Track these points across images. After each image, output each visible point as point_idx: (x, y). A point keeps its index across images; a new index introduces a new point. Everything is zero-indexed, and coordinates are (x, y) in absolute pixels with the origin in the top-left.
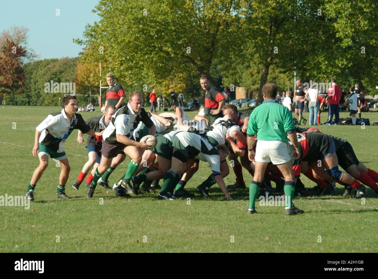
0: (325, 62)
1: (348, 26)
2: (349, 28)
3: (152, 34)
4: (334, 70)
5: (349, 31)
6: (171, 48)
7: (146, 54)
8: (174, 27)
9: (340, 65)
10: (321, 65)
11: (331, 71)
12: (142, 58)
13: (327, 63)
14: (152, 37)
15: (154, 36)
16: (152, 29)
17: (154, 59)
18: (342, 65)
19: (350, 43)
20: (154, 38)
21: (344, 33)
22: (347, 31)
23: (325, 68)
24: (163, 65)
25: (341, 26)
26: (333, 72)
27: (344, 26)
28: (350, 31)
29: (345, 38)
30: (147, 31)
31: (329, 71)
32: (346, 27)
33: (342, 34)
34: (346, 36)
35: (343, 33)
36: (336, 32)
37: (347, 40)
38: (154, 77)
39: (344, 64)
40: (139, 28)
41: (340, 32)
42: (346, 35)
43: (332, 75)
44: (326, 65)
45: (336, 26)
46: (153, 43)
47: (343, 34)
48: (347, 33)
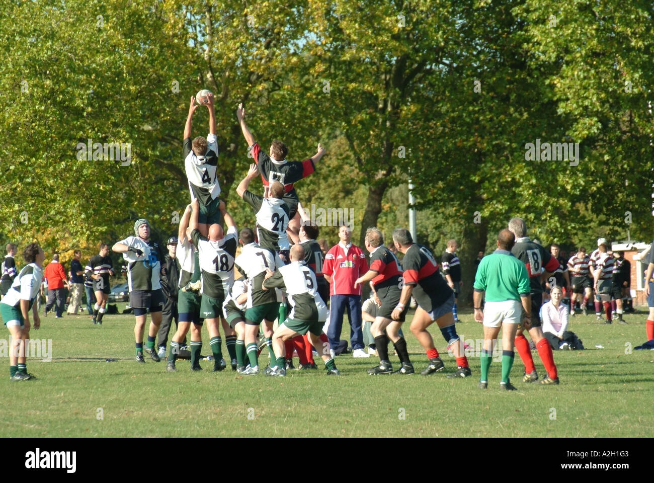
0: (529, 181)
1: (589, 85)
2: (592, 91)
3: (79, 103)
4: (553, 200)
5: (593, 99)
6: (131, 141)
7: (61, 159)
8: (135, 84)
9: (569, 187)
10: (521, 189)
11: (547, 204)
12: (51, 169)
13: (534, 181)
14: (78, 113)
15: (83, 110)
16: (77, 92)
17: (85, 172)
18: (574, 187)
19: (594, 130)
20: (85, 114)
21: (580, 104)
22: (587, 98)
23: (529, 194)
24: (107, 187)
25: (572, 83)
26: (550, 208)
27: (581, 85)
28: (595, 99)
29: (581, 115)
30: (64, 95)
31: (541, 204)
32: (586, 88)
33: (575, 105)
34: (587, 112)
35: (577, 103)
36: (559, 100)
37: (587, 120)
38: (84, 219)
39: (579, 185)
40: (42, 87)
41: (568, 99)
42: (586, 108)
43: (549, 214)
44: (532, 186)
45: (559, 85)
46: (81, 128)
47: (579, 106)
48: (586, 103)
